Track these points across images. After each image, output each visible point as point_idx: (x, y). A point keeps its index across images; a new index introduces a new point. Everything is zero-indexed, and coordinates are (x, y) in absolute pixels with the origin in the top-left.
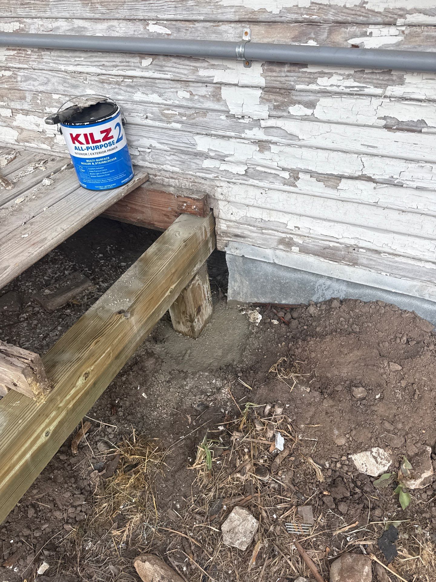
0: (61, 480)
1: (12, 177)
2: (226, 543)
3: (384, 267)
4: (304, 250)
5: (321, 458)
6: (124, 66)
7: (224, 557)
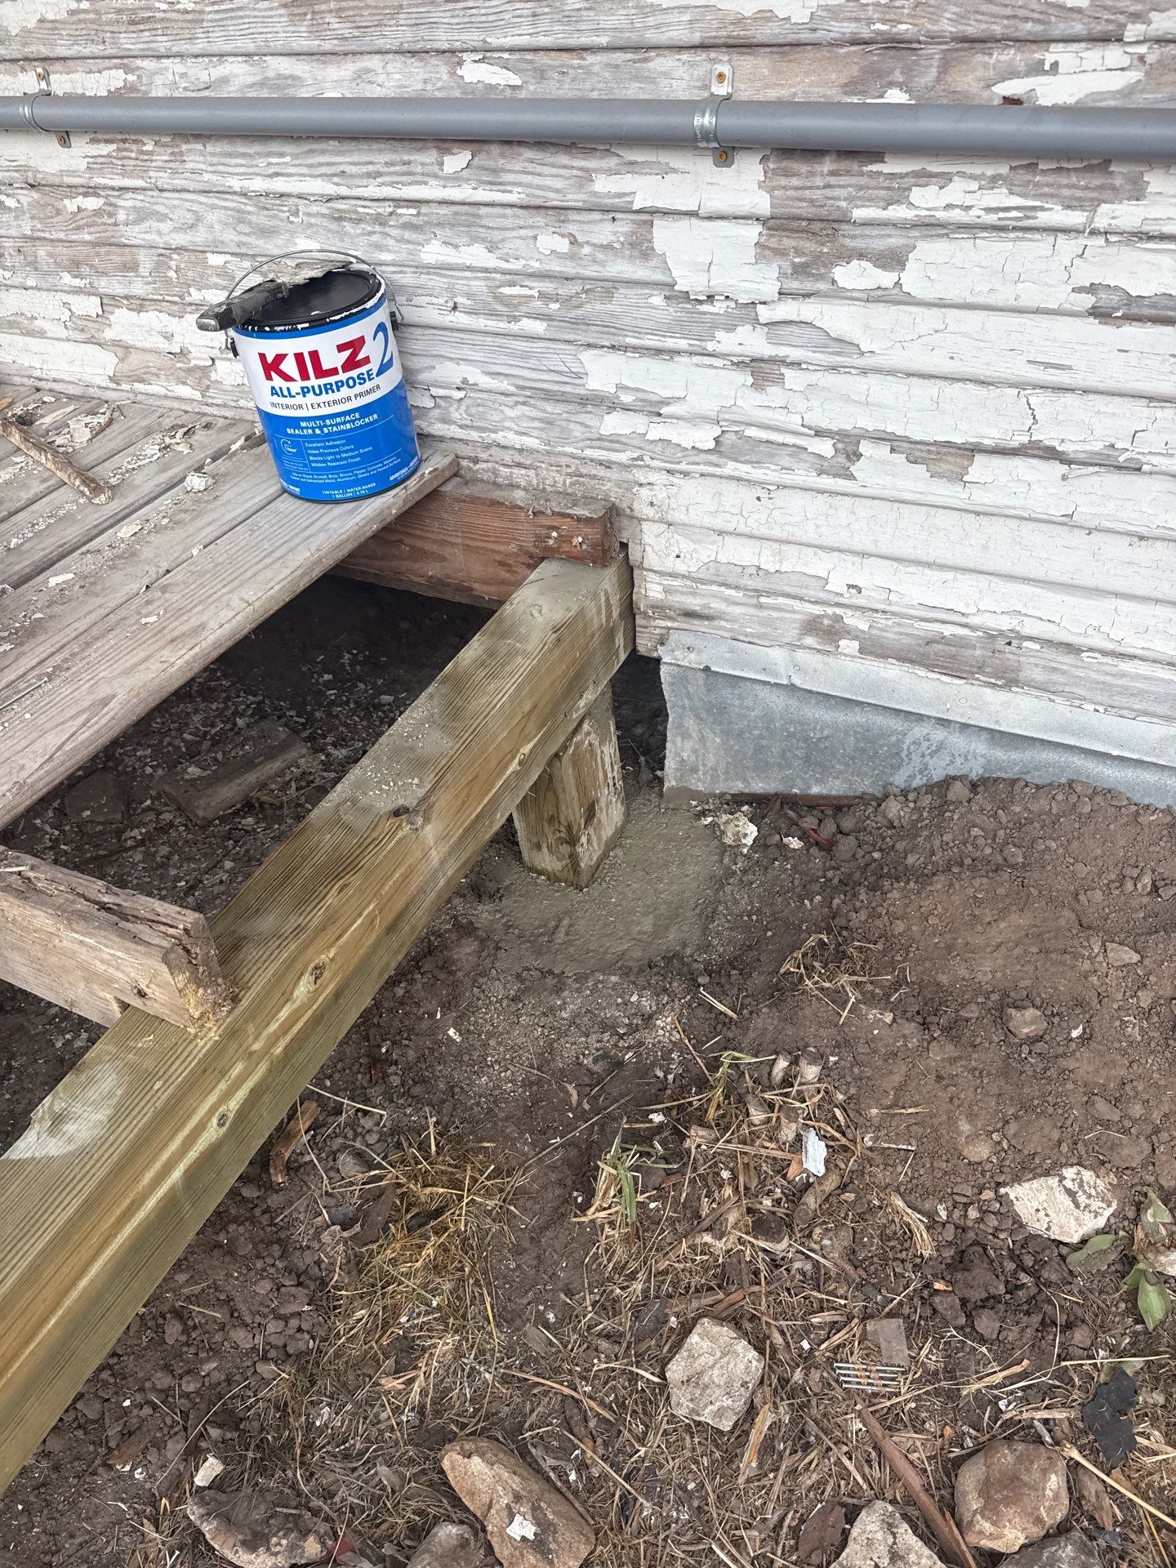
0: (245, 1249)
1: (105, 472)
2: (680, 1412)
3: (1091, 689)
4: (873, 648)
5: (925, 1195)
6: (396, 173)
7: (676, 1447)
